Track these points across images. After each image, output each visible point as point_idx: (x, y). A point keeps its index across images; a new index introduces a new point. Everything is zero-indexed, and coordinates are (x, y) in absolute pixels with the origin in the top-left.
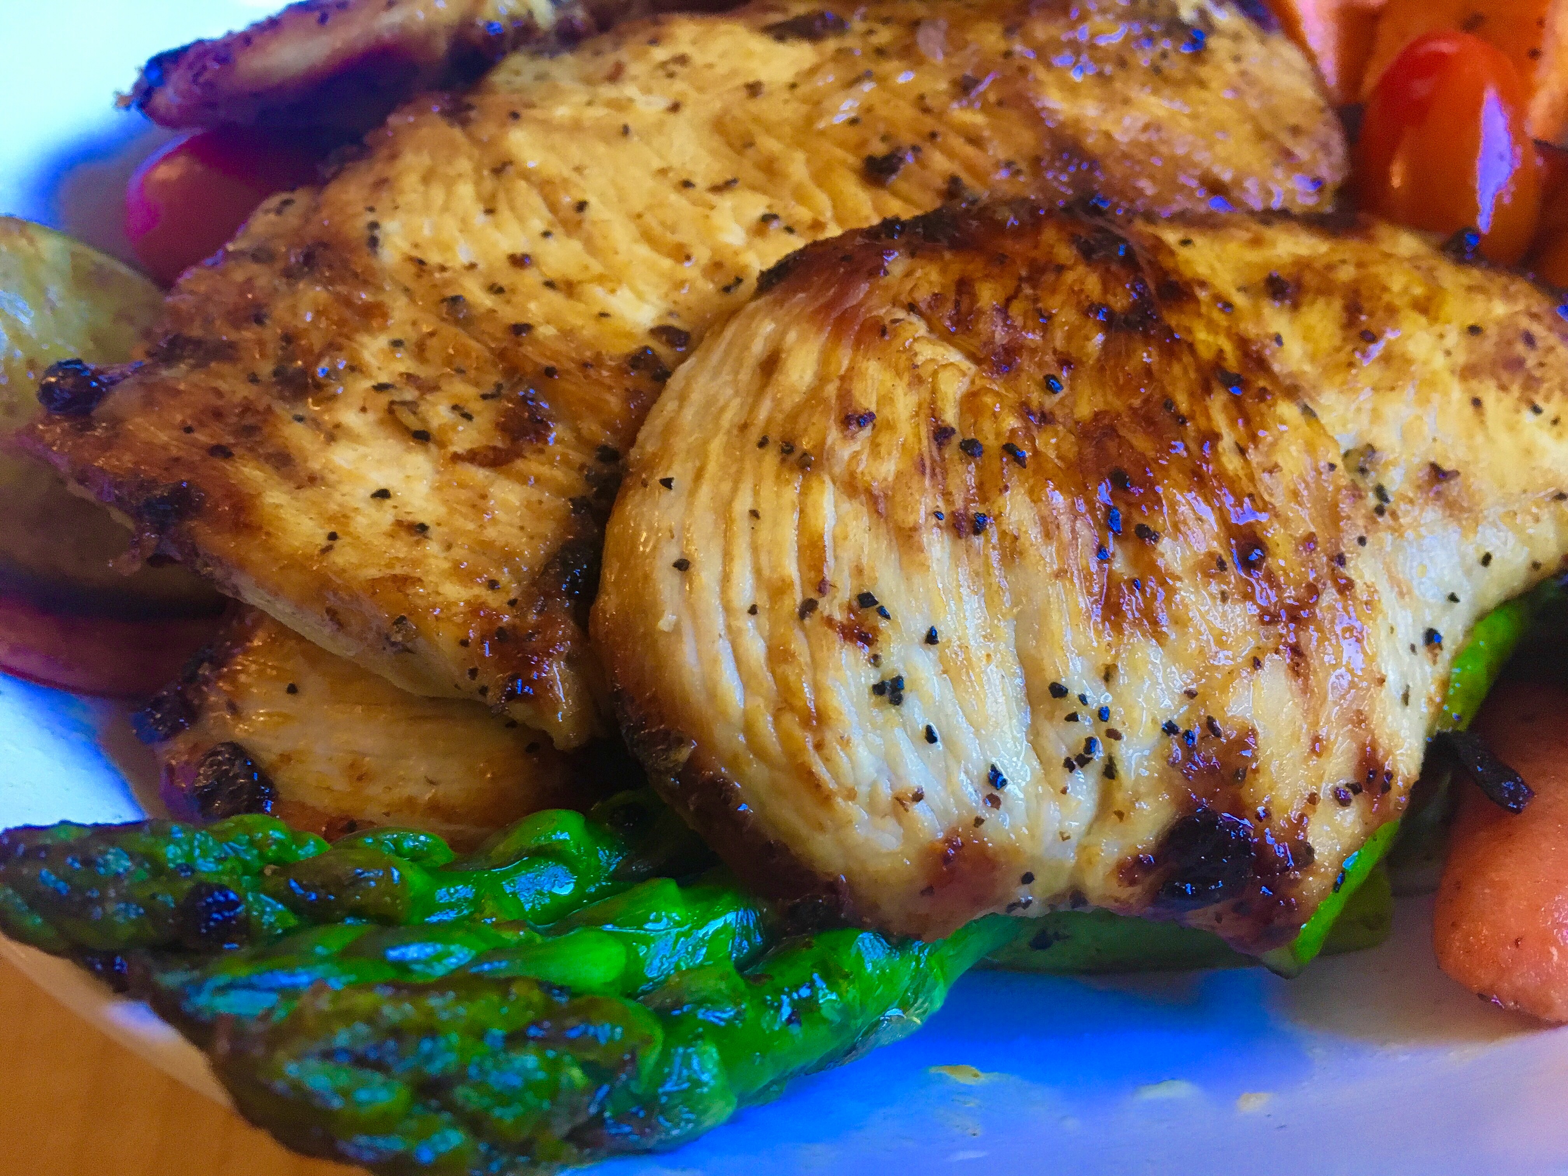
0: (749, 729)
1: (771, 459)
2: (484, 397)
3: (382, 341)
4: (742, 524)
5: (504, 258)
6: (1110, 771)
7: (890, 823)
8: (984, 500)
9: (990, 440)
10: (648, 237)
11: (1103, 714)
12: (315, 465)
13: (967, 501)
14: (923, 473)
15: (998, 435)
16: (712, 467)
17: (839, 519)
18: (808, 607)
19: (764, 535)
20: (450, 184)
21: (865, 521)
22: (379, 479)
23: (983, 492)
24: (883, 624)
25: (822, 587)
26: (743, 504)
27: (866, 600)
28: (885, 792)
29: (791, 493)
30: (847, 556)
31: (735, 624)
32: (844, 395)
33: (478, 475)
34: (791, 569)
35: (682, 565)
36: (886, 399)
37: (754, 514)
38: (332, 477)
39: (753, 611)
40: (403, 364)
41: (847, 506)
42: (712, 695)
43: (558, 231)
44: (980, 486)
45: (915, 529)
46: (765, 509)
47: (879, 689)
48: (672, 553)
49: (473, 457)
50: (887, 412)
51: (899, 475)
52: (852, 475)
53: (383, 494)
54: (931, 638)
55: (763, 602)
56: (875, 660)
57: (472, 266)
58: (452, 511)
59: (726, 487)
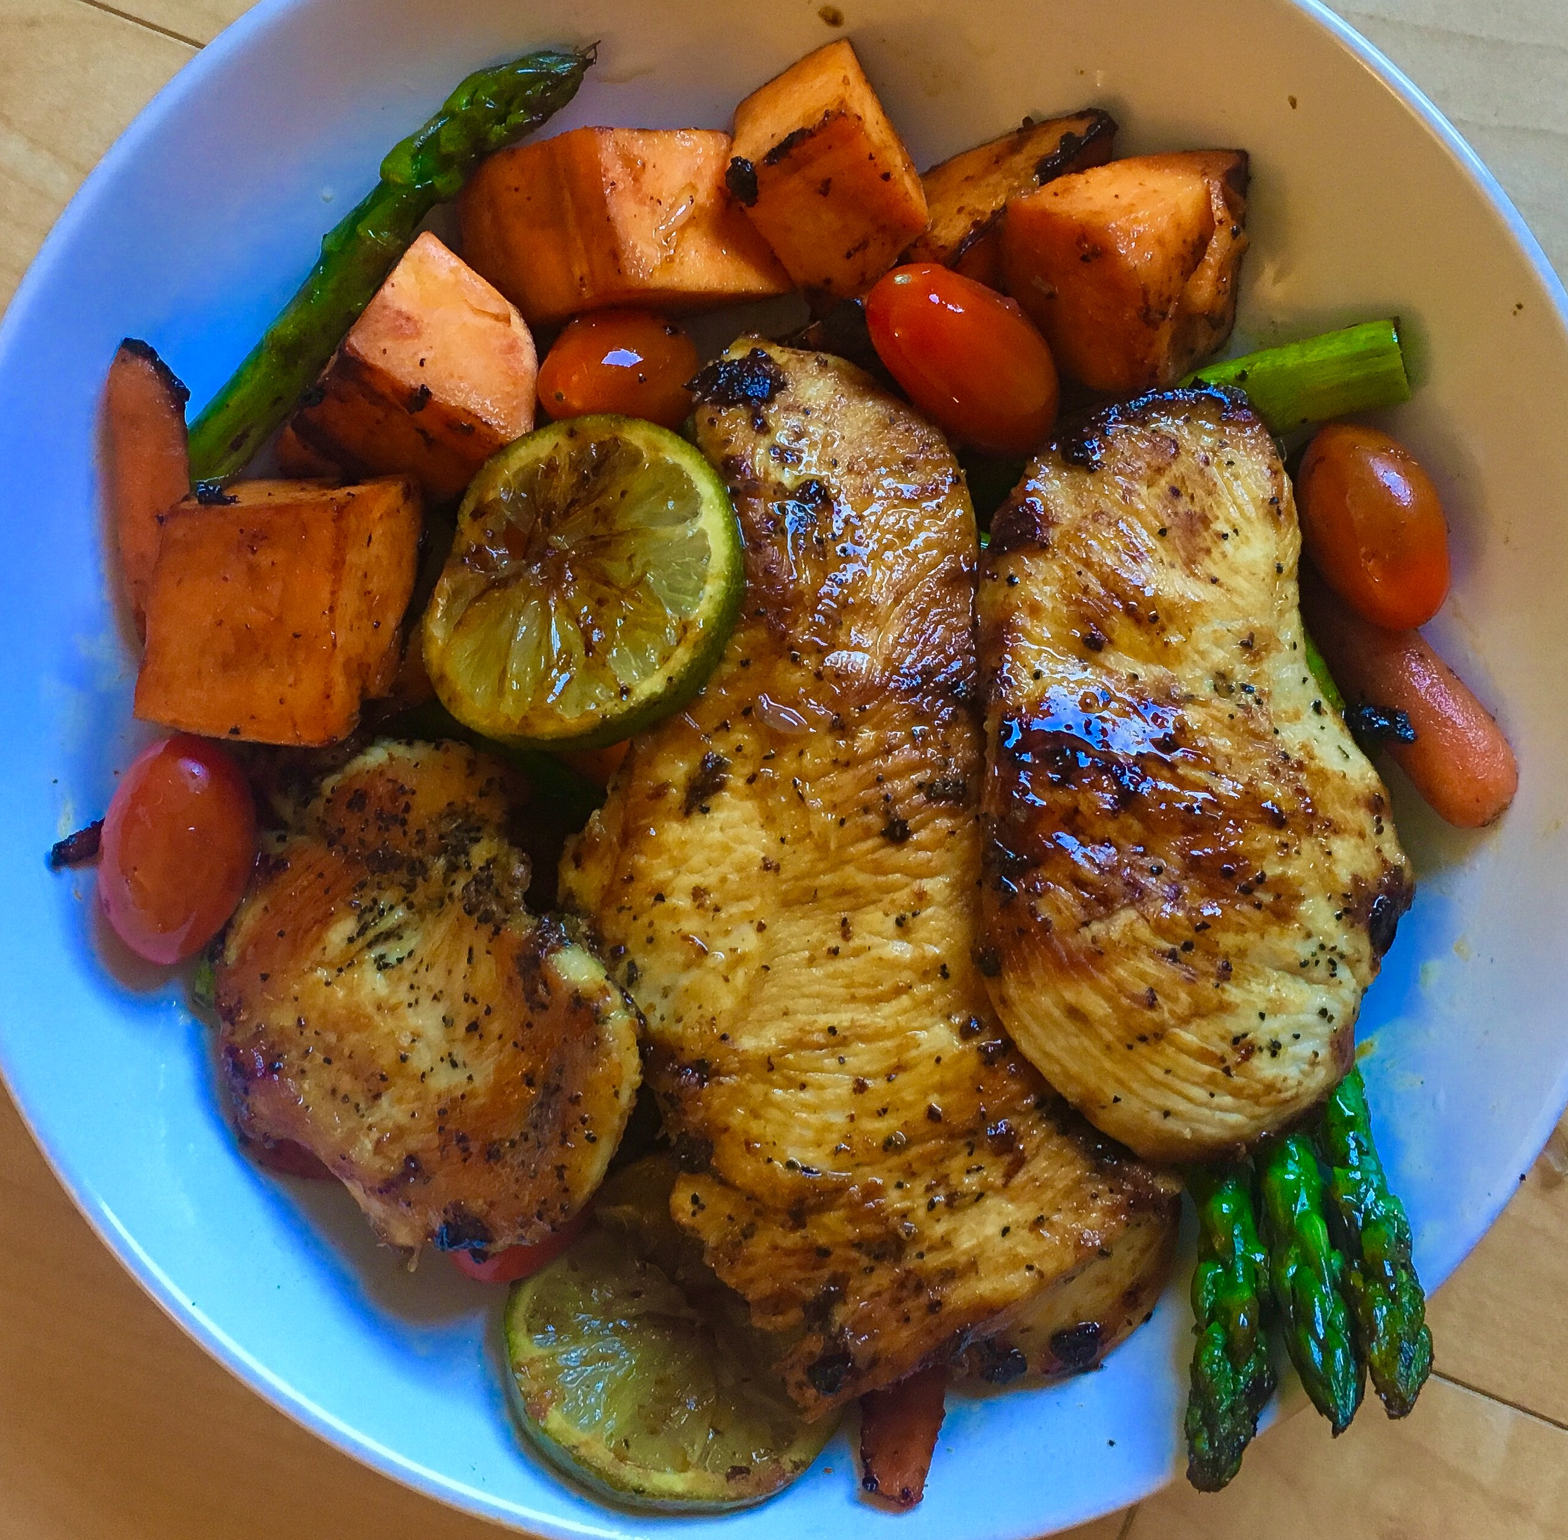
0: (1253, 1118)
1: (1141, 1048)
2: (970, 1154)
3: (894, 1194)
4: (1169, 1078)
5: (854, 1096)
6: (1342, 956)
7: (1317, 1069)
8: (1215, 955)
9: (1189, 935)
10: (876, 1000)
11: (1322, 947)
12: (963, 1259)
13: (1214, 965)
14: (1194, 982)
15: (1187, 929)
16: (1122, 1075)
17: (1195, 1035)
18: (1227, 1071)
19: (1181, 1073)
20: (768, 1102)
21: (1204, 1023)
22: (992, 1229)
23: (1211, 953)
24: (1249, 1036)
25: (1223, 1060)
26: (1158, 1073)
27: (1236, 1041)
28: (1306, 1067)
29: (1170, 1051)
30: (1215, 1039)
31: (1213, 1105)
32: (1133, 998)
33: (1021, 1177)
34: (1207, 1069)
35: (1167, 1114)
36: (1142, 976)
37: (1168, 1072)
38: (977, 1251)
39: (1212, 1095)
40: (918, 1187)
41: (1193, 1027)
42: (1232, 1127)
43: (842, 1052)
44: (1208, 953)
45: (1221, 1002)
46: (1169, 1065)
47: (1274, 1054)
48: (1155, 1116)
49: (1009, 1175)
50: (1151, 981)
51: (1189, 994)
52: (1179, 1018)
53: (1005, 1231)
54: (1262, 1016)
55: (1212, 1089)
56: (1261, 1049)
57: (852, 1118)
58: (1035, 1199)
59: (1141, 1076)
